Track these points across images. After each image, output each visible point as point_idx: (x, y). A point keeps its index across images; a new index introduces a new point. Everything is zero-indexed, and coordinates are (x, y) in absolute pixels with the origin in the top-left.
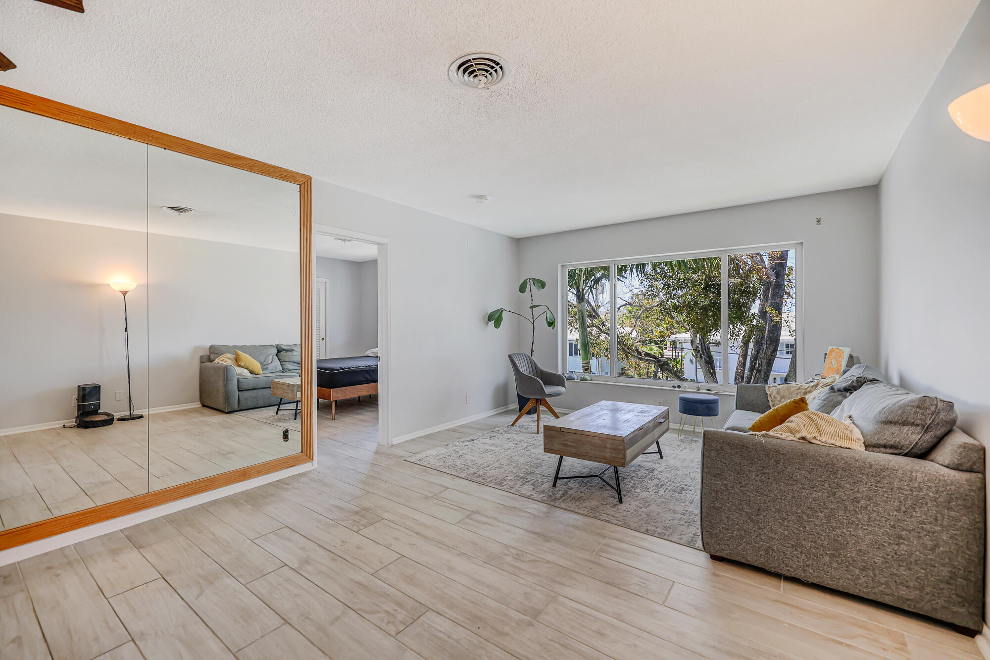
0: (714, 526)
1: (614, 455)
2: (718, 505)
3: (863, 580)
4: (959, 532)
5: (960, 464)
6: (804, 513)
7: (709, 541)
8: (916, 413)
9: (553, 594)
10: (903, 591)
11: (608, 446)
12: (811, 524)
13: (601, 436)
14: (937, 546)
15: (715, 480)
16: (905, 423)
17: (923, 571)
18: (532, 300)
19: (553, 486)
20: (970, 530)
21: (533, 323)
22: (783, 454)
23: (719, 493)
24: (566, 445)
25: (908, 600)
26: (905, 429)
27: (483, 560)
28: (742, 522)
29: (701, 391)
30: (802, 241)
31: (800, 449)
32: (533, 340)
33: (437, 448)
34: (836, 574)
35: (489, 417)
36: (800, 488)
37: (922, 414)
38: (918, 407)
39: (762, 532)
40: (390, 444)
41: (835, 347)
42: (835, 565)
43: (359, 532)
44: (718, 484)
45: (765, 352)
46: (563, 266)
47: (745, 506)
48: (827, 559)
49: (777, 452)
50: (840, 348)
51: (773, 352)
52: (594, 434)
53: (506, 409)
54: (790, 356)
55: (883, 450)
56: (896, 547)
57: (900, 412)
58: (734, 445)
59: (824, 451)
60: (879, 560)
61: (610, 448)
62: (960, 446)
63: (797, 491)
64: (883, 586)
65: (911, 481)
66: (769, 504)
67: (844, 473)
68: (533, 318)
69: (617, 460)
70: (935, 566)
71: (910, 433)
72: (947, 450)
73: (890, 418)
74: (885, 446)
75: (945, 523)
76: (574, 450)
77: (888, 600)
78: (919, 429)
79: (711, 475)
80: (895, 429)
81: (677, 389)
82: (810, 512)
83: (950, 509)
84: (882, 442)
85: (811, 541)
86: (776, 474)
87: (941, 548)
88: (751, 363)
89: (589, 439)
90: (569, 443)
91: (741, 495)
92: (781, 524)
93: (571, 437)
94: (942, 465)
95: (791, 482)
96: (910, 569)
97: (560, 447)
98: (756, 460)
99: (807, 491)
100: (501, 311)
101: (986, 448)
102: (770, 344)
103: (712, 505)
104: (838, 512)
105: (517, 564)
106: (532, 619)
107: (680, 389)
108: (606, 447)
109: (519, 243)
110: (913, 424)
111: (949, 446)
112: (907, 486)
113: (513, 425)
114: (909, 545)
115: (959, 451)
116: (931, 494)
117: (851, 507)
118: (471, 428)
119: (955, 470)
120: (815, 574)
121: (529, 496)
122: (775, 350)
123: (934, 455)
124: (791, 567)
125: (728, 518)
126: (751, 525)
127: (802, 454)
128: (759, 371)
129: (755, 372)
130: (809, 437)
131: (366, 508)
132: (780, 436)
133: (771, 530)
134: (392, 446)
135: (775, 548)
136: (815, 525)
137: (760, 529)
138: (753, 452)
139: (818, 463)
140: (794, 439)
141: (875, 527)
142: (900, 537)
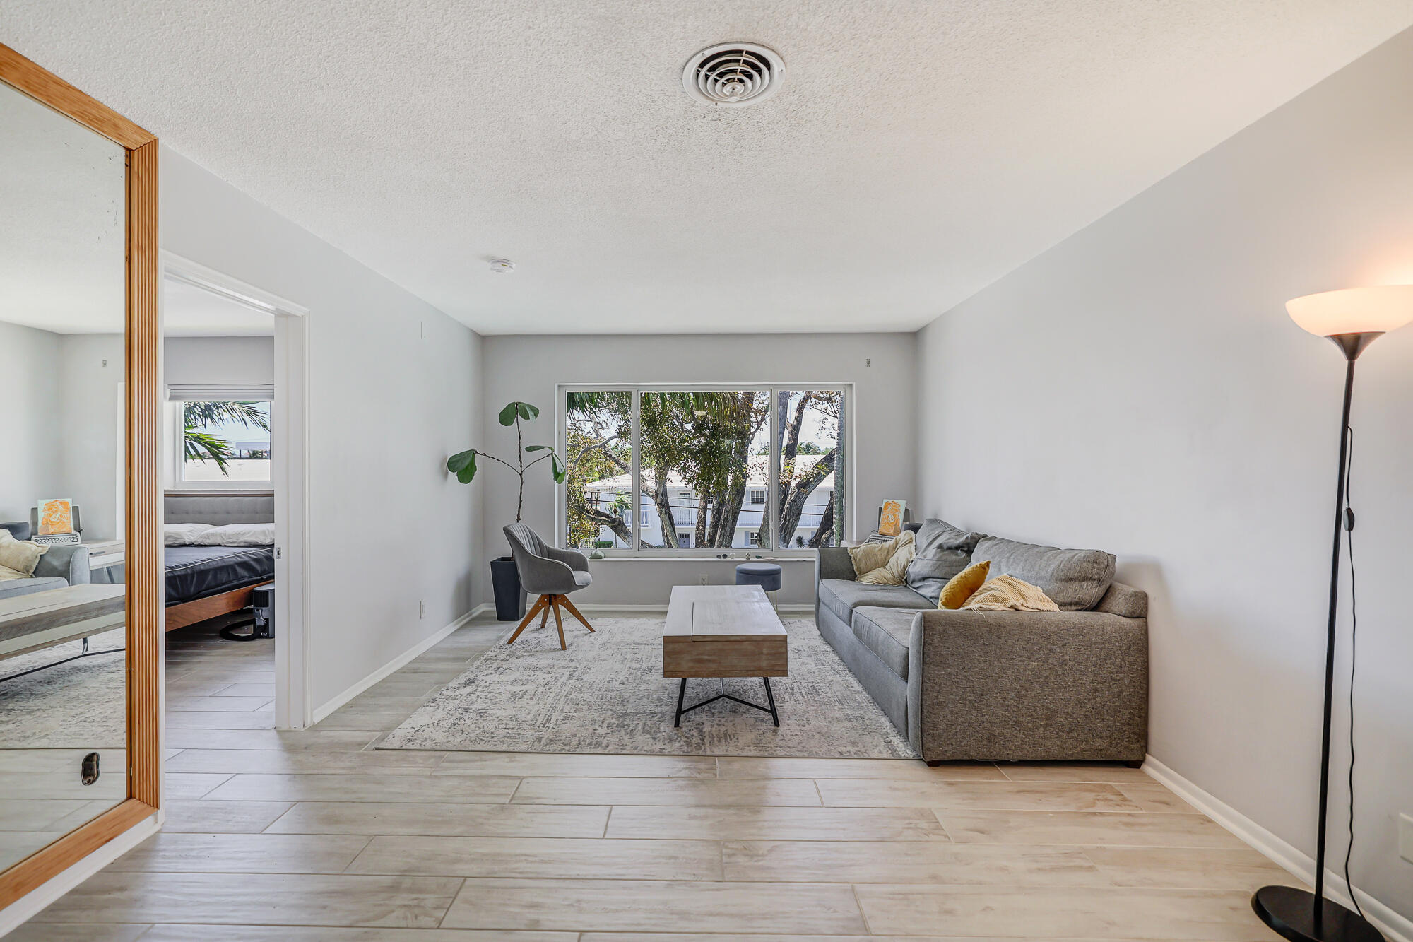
0: (938, 726)
1: (773, 662)
2: (941, 700)
3: (1070, 742)
4: (1135, 675)
5: (1134, 612)
6: (1022, 687)
7: (931, 745)
8: (1093, 568)
9: (848, 886)
10: (1098, 743)
11: (765, 651)
12: (1028, 697)
13: (754, 639)
14: (1121, 692)
15: (939, 671)
16: (1084, 579)
17: (1112, 719)
18: (520, 438)
19: (675, 726)
20: (1141, 670)
21: (521, 475)
22: (1004, 627)
23: (943, 685)
24: (700, 661)
25: (1101, 750)
26: (1085, 584)
27: (711, 879)
28: (966, 712)
29: (751, 559)
30: (851, 383)
31: (1017, 619)
32: (520, 503)
33: (419, 710)
34: (1049, 744)
35: (451, 635)
36: (1019, 661)
37: (1098, 569)
38: (1094, 562)
39: (985, 719)
40: (308, 724)
41: (891, 501)
42: (1048, 734)
43: (441, 927)
44: (942, 674)
45: (731, 504)
46: (559, 386)
47: (969, 694)
48: (1041, 730)
49: (999, 625)
50: (896, 501)
51: (738, 504)
52: (744, 638)
53: (471, 617)
54: (762, 507)
55: (1069, 607)
56: (1093, 701)
57: (1078, 568)
58: (956, 624)
59: (1037, 616)
60: (1081, 719)
61: (768, 654)
62: (1132, 596)
63: (1016, 665)
64: (1085, 743)
65: (1104, 634)
66: (991, 685)
67: (1056, 637)
68: (521, 466)
69: (777, 668)
70: (1120, 712)
71: (1089, 587)
72: (1120, 600)
73: (1070, 575)
74: (1070, 604)
75: (1127, 669)
76: (713, 666)
77: (1087, 756)
78: (1095, 583)
79: (934, 665)
80: (1075, 585)
81: (722, 559)
82: (1027, 685)
83: (1129, 655)
84: (1068, 600)
85: (1029, 716)
86: (998, 650)
87: (1124, 693)
88: (714, 516)
89: (736, 647)
90: (706, 657)
91: (965, 681)
92: (1002, 705)
93: (709, 647)
94: (1119, 615)
95: (1011, 656)
96: (1103, 720)
97: (691, 664)
98: (979, 638)
99: (1025, 663)
100: (471, 454)
101: (1148, 594)
102: (737, 494)
103: (935, 701)
104: (1050, 679)
105: (760, 863)
106: (865, 935)
107: (727, 559)
108: (762, 653)
109: (485, 343)
110: (1092, 579)
111: (1120, 596)
112: (1101, 639)
113: (511, 641)
114: (1103, 697)
115: (1132, 599)
116: (1117, 644)
117: (1060, 672)
118: (439, 660)
119: (1129, 617)
120: (1031, 750)
121: (660, 752)
122: (741, 501)
123: (1107, 606)
124: (1010, 750)
125: (952, 712)
126: (975, 713)
127: (1020, 624)
128: (724, 526)
129: (719, 528)
130: (1018, 604)
131: (405, 871)
132: (992, 607)
133: (993, 713)
134: (316, 728)
135: (997, 734)
136: (1032, 698)
137: (983, 716)
138: (977, 630)
139: (1034, 631)
140: (1004, 608)
141: (1078, 686)
142: (1096, 691)
